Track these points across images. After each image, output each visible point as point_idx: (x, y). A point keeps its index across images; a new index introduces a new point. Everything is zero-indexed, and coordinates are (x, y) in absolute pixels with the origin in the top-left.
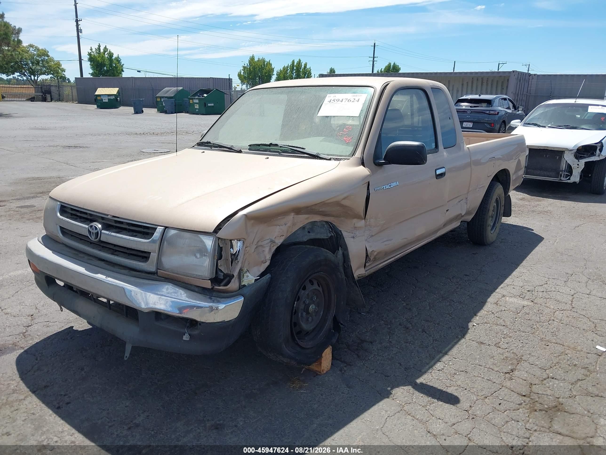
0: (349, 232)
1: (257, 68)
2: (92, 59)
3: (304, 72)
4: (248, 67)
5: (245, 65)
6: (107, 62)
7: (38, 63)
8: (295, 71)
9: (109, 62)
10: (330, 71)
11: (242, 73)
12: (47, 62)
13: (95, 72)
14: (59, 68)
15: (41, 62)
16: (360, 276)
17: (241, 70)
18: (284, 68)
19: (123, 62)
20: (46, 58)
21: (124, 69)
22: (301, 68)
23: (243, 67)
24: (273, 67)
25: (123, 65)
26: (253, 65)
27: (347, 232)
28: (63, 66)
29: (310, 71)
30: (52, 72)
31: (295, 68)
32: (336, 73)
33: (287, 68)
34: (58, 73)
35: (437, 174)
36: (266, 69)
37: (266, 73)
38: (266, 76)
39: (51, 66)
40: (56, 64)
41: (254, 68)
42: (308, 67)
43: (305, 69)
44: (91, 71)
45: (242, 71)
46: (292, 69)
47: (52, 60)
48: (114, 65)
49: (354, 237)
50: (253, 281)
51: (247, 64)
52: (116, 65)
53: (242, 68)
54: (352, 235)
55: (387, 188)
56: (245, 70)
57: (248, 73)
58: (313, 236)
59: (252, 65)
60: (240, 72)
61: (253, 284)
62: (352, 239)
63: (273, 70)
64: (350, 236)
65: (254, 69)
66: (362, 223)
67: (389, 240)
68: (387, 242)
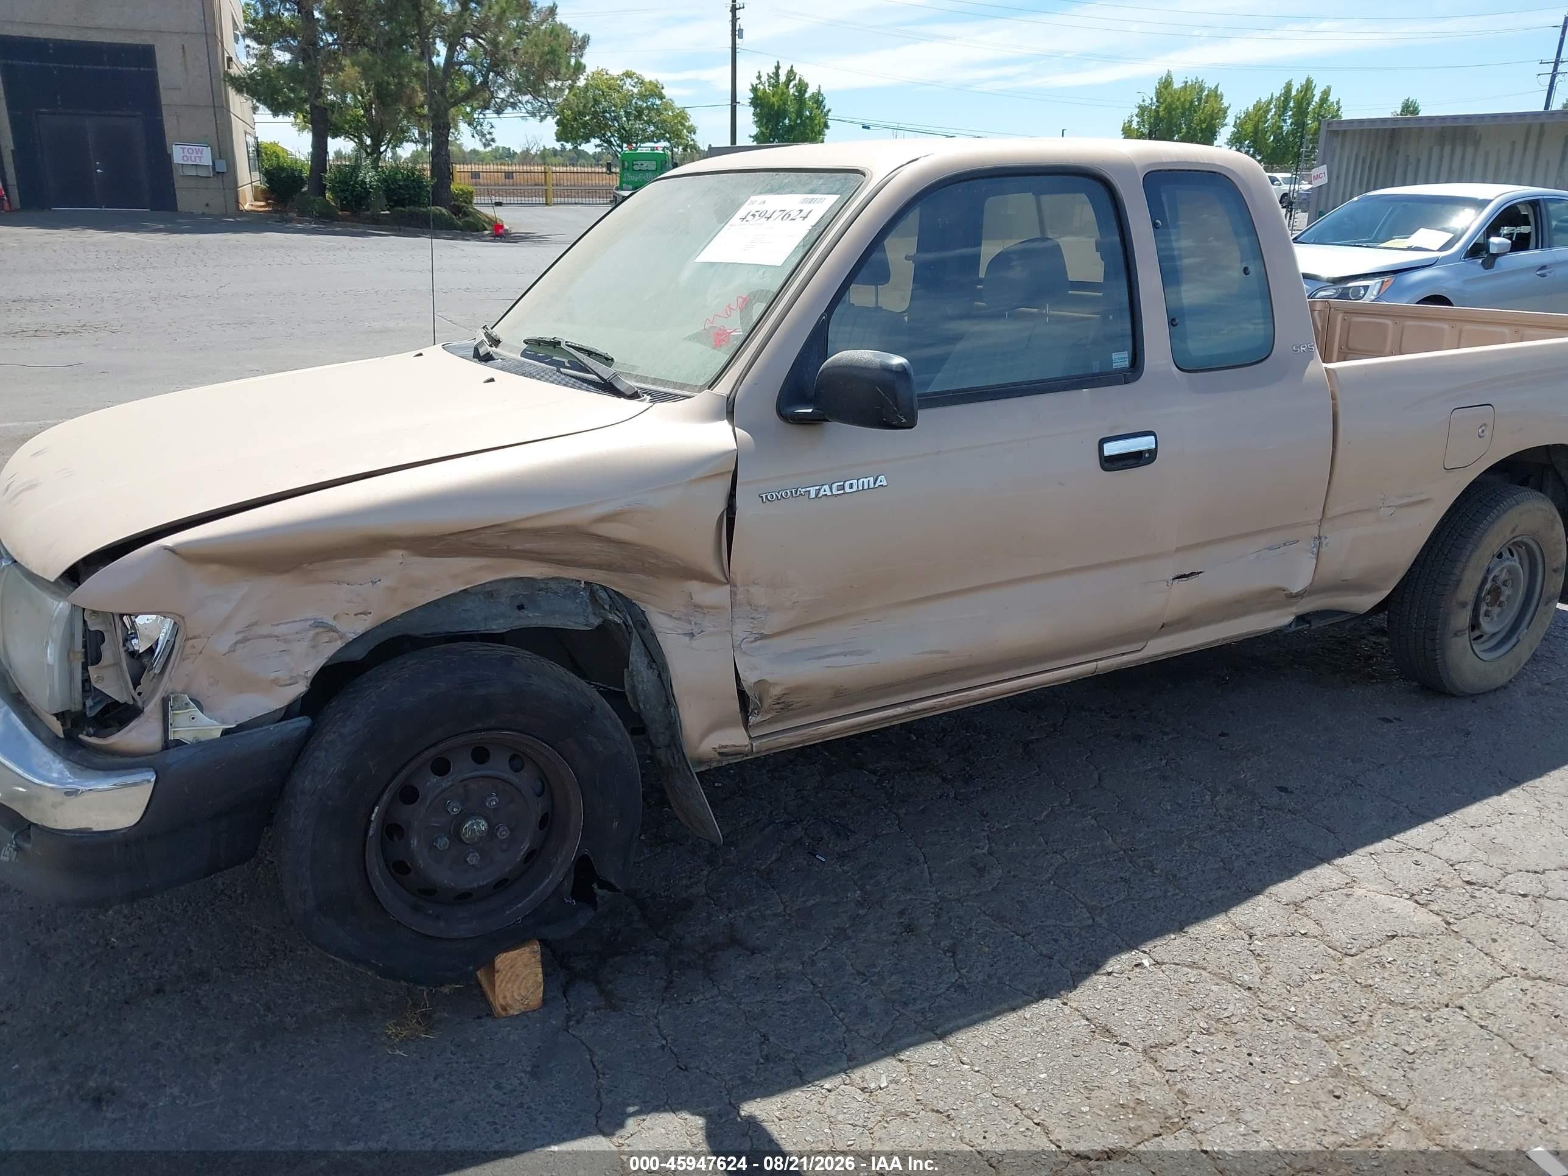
0: (679, 619)
1: (1177, 108)
2: (758, 101)
3: (1319, 115)
4: (1154, 107)
5: (1144, 101)
6: (792, 108)
7: (640, 113)
8: (1290, 113)
9: (797, 106)
10: (1403, 108)
11: (1135, 125)
12: (659, 112)
13: (762, 133)
14: (682, 125)
15: (646, 112)
16: (724, 750)
17: (1132, 116)
18: (1258, 107)
19: (828, 104)
20: (658, 102)
21: (830, 123)
22: (1309, 104)
23: (1140, 107)
24: (1226, 105)
25: (829, 111)
26: (1169, 100)
27: (670, 616)
28: (692, 122)
29: (1338, 110)
30: (668, 135)
31: (1292, 104)
32: (1420, 115)
33: (1267, 106)
34: (679, 136)
35: (1106, 454)
36: (1203, 110)
37: (1201, 122)
38: (1202, 130)
39: (665, 121)
40: (675, 116)
41: (1169, 109)
42: (1332, 98)
43: (1321, 106)
44: (755, 130)
45: (1136, 119)
46: (1283, 107)
47: (669, 106)
48: (808, 113)
49: (692, 635)
50: (217, 734)
51: (1152, 99)
52: (811, 114)
53: (1136, 111)
54: (688, 628)
55: (822, 493)
56: (1143, 115)
57: (1150, 124)
58: (533, 618)
59: (1165, 100)
60: (1130, 122)
61: (212, 742)
62: (687, 639)
63: (1225, 111)
64: (680, 631)
65: (1169, 113)
66: (718, 595)
67: (852, 653)
68: (842, 658)
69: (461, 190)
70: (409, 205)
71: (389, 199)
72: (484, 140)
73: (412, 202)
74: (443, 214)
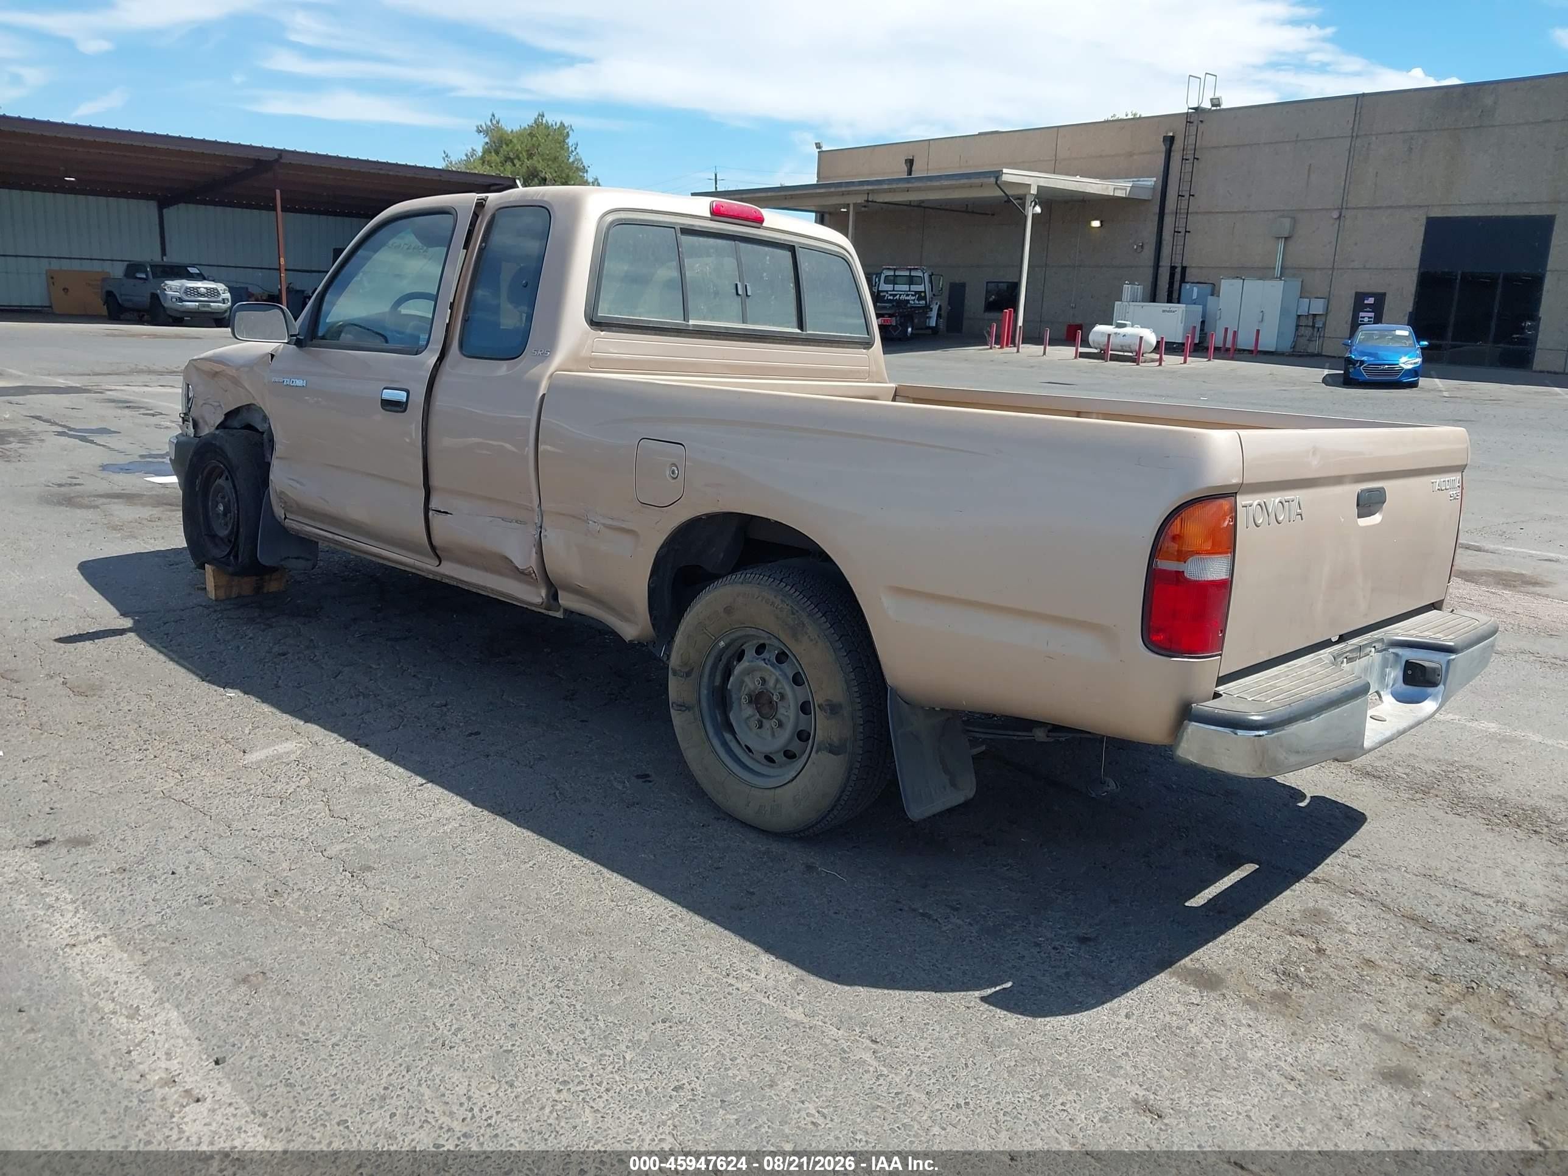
35: (384, 398)
55: (287, 383)
67: (299, 482)
68: (296, 483)
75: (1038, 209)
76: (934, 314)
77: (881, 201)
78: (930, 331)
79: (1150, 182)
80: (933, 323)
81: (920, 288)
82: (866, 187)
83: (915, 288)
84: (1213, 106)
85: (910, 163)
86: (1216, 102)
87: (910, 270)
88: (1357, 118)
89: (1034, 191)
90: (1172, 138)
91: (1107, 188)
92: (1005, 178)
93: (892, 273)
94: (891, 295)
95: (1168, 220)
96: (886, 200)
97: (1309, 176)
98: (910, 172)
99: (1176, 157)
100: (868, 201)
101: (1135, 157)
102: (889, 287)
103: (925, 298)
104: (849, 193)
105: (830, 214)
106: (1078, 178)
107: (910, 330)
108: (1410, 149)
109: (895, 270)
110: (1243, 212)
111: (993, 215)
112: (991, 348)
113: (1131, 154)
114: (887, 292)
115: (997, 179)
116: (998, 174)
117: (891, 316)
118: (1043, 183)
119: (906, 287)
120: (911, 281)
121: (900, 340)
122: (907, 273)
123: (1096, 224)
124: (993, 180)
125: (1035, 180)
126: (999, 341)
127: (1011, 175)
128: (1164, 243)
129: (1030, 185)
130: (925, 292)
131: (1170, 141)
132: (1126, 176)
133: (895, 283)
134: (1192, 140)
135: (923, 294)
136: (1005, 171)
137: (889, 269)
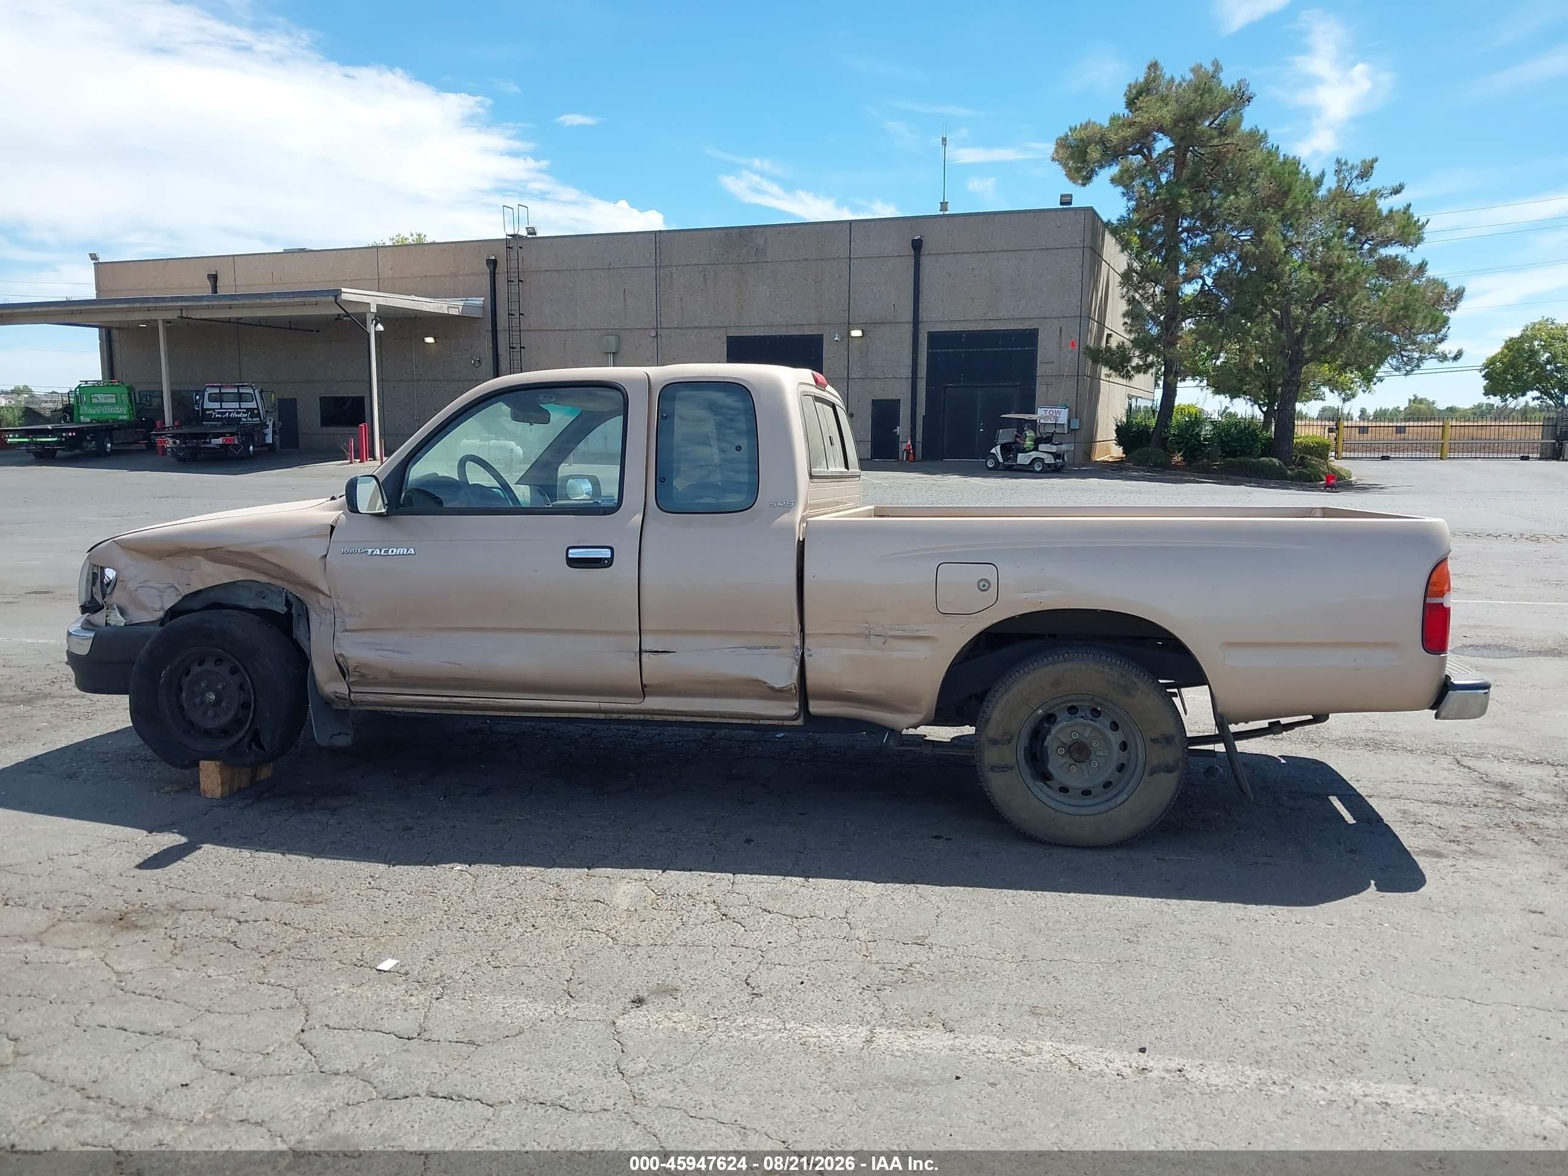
0: (318, 615)
16: (338, 695)
35: (572, 556)
49: (321, 624)
50: (123, 624)
55: (375, 553)
61: (120, 627)
62: (319, 626)
64: (318, 621)
66: (329, 603)
67: (398, 652)
68: (392, 653)
69: (1317, 443)
70: (1241, 456)
71: (1223, 451)
72: (1343, 396)
73: (1244, 453)
74: (1274, 465)
75: (380, 327)
76: (269, 431)
77: (198, 317)
78: (266, 448)
79: (479, 301)
80: (269, 440)
81: (253, 405)
82: (180, 304)
83: (244, 405)
84: (529, 234)
85: (214, 278)
86: (532, 231)
87: (238, 387)
88: (658, 251)
89: (374, 309)
90: (495, 261)
91: (442, 307)
92: (344, 297)
93: (217, 391)
94: (219, 413)
95: (502, 338)
96: (203, 317)
97: (625, 299)
98: (215, 289)
99: (501, 279)
100: (182, 317)
101: (460, 278)
102: (217, 405)
103: (258, 415)
104: (156, 309)
105: (118, 328)
106: (413, 297)
107: (251, 448)
108: (705, 280)
109: (220, 387)
110: (572, 330)
111: (318, 331)
112: (351, 463)
113: (456, 275)
114: (214, 410)
115: (336, 297)
116: (337, 293)
117: (232, 434)
118: (381, 301)
119: (236, 405)
120: (240, 398)
121: (242, 458)
122: (236, 391)
123: (430, 340)
124: (331, 298)
125: (374, 299)
126: (358, 455)
127: (349, 294)
128: (501, 358)
129: (369, 304)
130: (258, 409)
131: (493, 264)
132: (455, 295)
133: (221, 401)
134: (514, 264)
135: (256, 412)
136: (343, 290)
137: (213, 386)
